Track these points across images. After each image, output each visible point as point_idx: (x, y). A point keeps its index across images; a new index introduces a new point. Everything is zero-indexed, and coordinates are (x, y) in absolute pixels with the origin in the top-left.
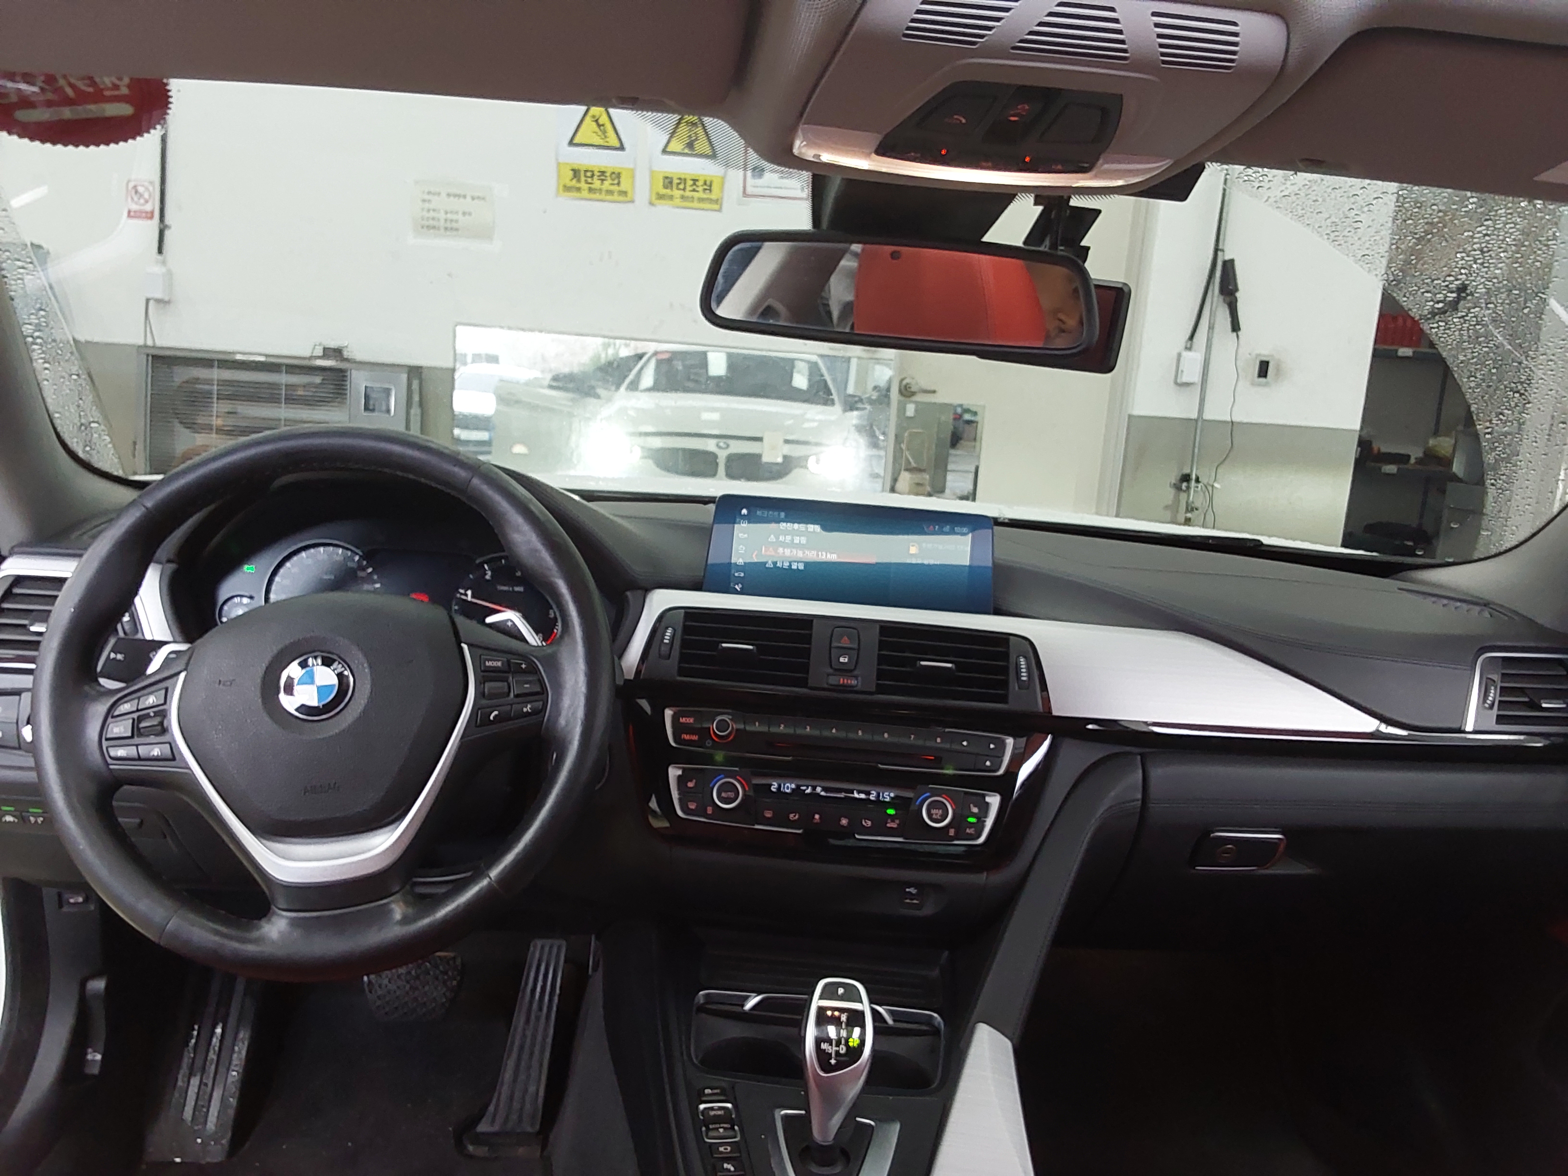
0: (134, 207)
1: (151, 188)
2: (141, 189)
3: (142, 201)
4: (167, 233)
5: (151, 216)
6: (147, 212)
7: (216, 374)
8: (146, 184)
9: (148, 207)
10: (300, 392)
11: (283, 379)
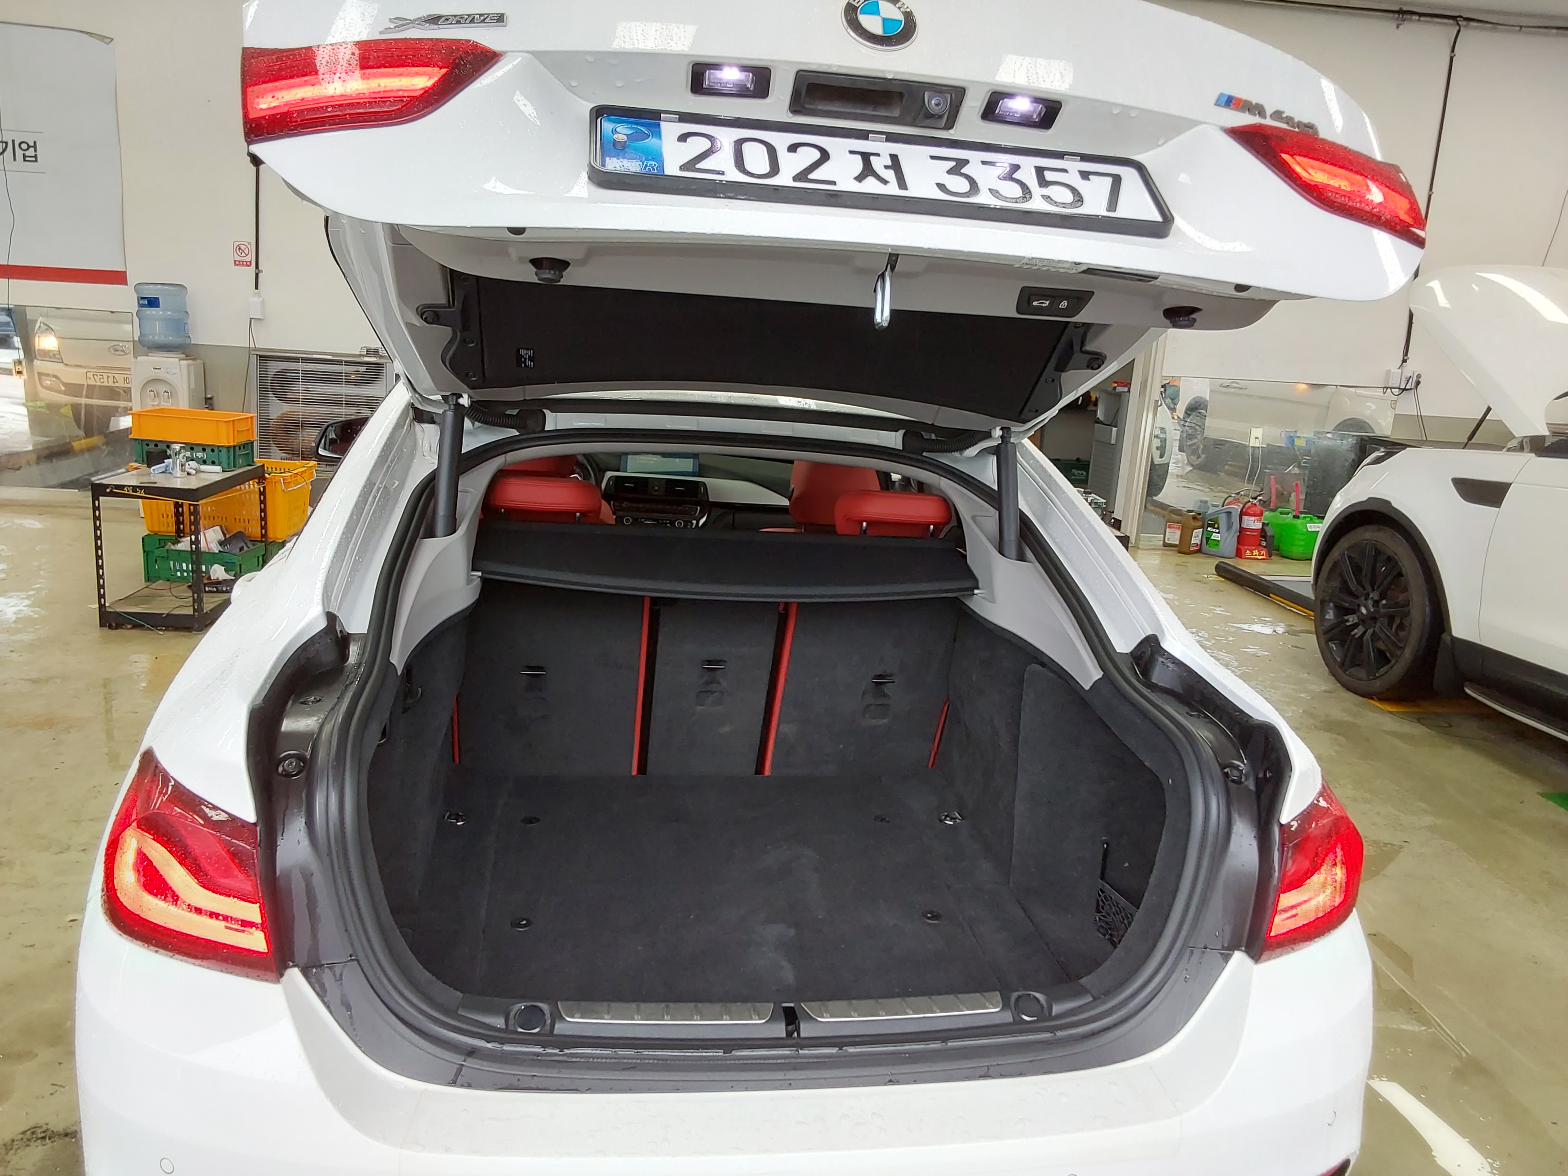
0: (238, 258)
1: (249, 247)
2: (242, 247)
3: (243, 255)
4: (260, 275)
5: (248, 264)
6: (246, 262)
7: (300, 366)
8: (246, 244)
9: (248, 259)
10: (353, 377)
11: (344, 368)
